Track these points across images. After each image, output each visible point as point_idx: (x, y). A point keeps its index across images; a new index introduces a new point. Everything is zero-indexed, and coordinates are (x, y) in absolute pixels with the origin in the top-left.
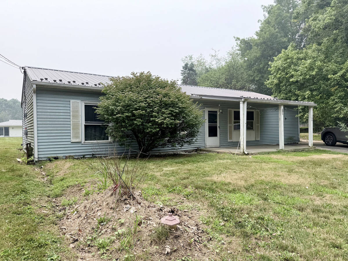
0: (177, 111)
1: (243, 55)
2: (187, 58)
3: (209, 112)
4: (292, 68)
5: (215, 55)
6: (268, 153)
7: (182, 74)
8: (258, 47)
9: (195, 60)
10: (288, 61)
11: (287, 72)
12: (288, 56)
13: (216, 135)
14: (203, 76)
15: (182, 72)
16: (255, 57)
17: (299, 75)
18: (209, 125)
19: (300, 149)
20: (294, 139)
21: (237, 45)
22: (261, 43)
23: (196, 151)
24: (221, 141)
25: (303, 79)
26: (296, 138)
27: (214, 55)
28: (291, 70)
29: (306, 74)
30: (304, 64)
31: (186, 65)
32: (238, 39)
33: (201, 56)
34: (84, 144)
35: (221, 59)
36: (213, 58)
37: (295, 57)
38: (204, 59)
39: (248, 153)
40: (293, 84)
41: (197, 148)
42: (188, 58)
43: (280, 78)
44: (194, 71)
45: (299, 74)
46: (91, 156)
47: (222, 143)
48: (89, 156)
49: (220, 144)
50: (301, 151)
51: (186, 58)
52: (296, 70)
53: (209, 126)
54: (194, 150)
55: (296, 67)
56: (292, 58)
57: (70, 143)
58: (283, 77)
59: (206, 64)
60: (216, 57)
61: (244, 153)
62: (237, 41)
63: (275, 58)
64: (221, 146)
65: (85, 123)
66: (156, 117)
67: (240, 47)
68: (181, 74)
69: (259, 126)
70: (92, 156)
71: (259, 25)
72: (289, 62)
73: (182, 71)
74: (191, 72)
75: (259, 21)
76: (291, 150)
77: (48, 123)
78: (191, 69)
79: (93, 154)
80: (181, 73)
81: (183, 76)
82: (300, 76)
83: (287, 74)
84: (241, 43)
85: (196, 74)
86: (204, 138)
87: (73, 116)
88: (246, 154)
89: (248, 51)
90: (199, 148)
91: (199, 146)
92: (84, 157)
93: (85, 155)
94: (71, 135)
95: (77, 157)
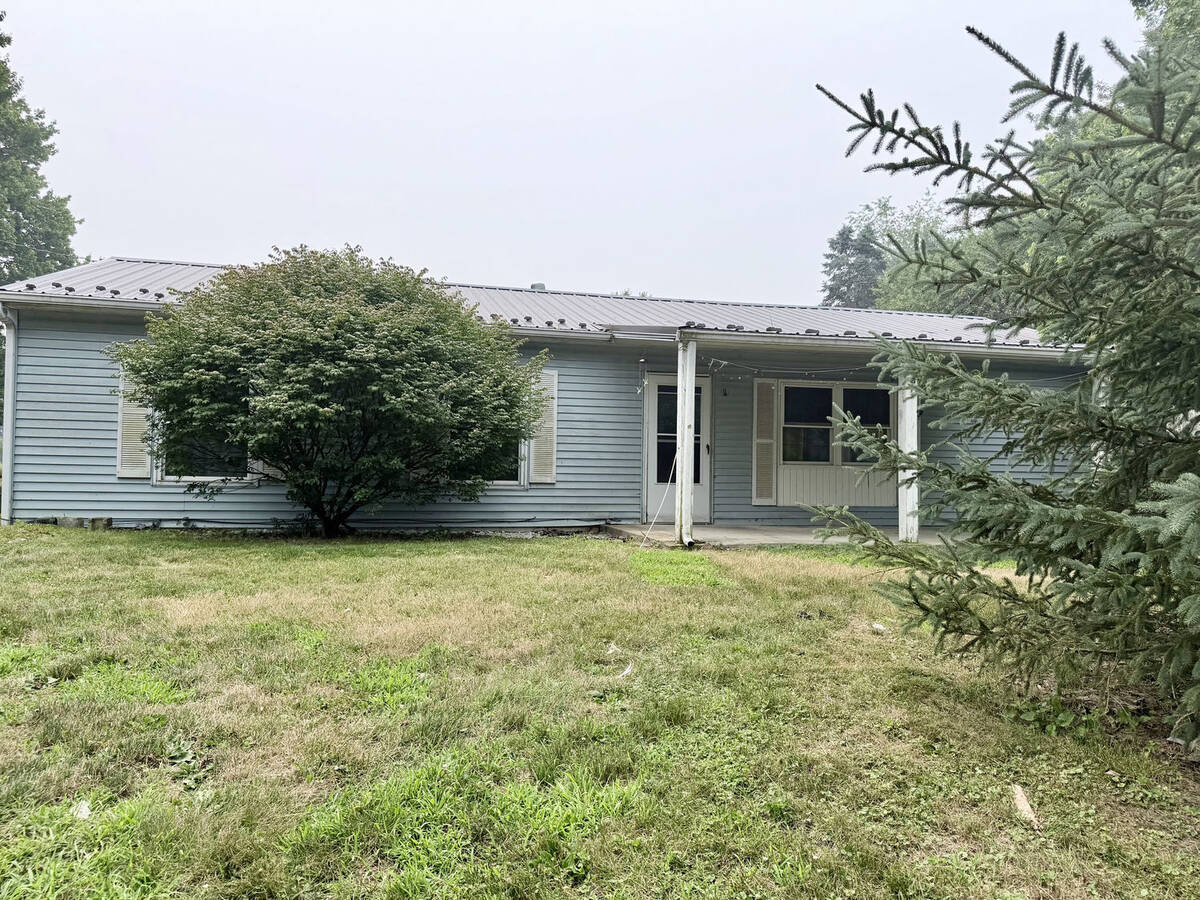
3: (661, 388)
7: (828, 269)
18: (659, 437)
23: (599, 531)
24: (718, 501)
31: (843, 233)
34: (161, 486)
39: (692, 544)
41: (602, 523)
44: (875, 254)
46: (181, 526)
47: (721, 508)
48: (173, 525)
49: (712, 511)
53: (658, 443)
54: (591, 527)
57: (113, 480)
61: (681, 541)
64: (718, 522)
68: (823, 269)
70: (184, 524)
73: (828, 256)
74: (862, 258)
78: (864, 247)
79: (188, 520)
80: (826, 265)
81: (832, 275)
86: (636, 486)
88: (684, 545)
90: (612, 523)
91: (613, 516)
92: (156, 525)
93: (161, 520)
94: (118, 454)
95: (133, 526)
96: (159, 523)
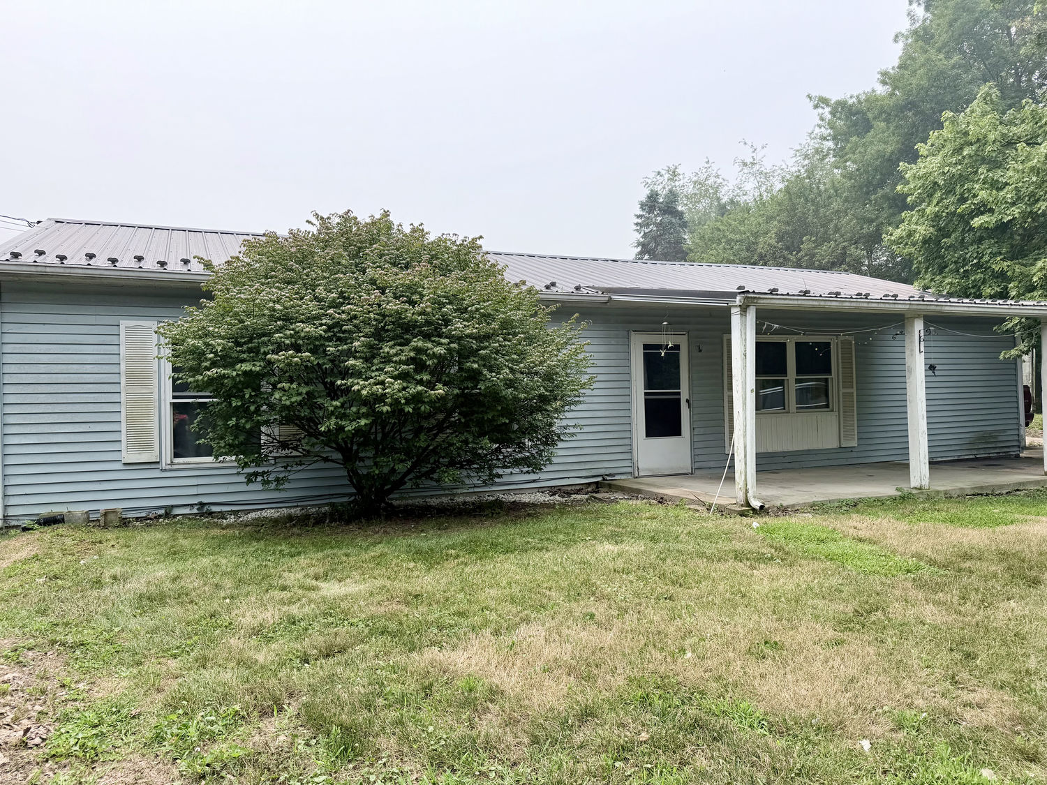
0: (439, 350)
1: (840, 154)
2: (662, 176)
3: (646, 347)
4: (982, 177)
5: (754, 159)
6: (854, 505)
7: (639, 228)
8: (887, 121)
9: (686, 180)
10: (965, 153)
11: (962, 194)
12: (966, 134)
13: (677, 432)
14: (706, 229)
15: (640, 221)
16: (880, 155)
17: (1006, 203)
18: (646, 394)
19: (1001, 487)
20: (1001, 439)
21: (820, 122)
22: (902, 108)
23: (597, 488)
24: (697, 452)
25: (1024, 215)
26: (1010, 438)
27: (749, 160)
28: (977, 186)
29: (1034, 196)
30: (1028, 158)
31: (652, 196)
32: (824, 101)
33: (707, 166)
34: (171, 470)
35: (773, 172)
36: (746, 171)
37: (991, 137)
38: (717, 176)
39: (762, 507)
40: (990, 238)
41: (599, 479)
42: (667, 176)
43: (937, 216)
44: (680, 215)
45: (1009, 196)
46: (195, 511)
47: (700, 458)
48: (186, 511)
49: (693, 462)
50: (1004, 492)
51: (658, 177)
52: (997, 186)
53: (645, 399)
54: (589, 484)
55: (997, 175)
56: (981, 141)
57: (118, 466)
58: (947, 213)
59: (723, 190)
60: (757, 167)
61: (748, 504)
62: (820, 110)
63: (922, 149)
64: (698, 472)
65: (174, 397)
66: (359, 374)
67: (831, 128)
68: (635, 227)
69: (853, 393)
70: (198, 509)
71: (898, 49)
72: (970, 156)
73: (639, 216)
74: (668, 218)
75: (897, 36)
76: (961, 489)
77: (42, 398)
78: (669, 208)
79: (202, 505)
80: (636, 224)
81: (642, 233)
82: (1014, 204)
83: (962, 200)
84: (833, 114)
85: (684, 225)
86: (627, 442)
87: (130, 375)
88: (754, 510)
89: (854, 139)
90: (608, 478)
91: (608, 472)
92: (168, 513)
93: (173, 506)
94: (123, 438)
95: (143, 515)
96: (171, 511)
